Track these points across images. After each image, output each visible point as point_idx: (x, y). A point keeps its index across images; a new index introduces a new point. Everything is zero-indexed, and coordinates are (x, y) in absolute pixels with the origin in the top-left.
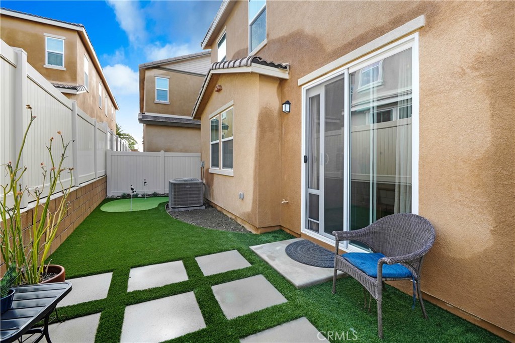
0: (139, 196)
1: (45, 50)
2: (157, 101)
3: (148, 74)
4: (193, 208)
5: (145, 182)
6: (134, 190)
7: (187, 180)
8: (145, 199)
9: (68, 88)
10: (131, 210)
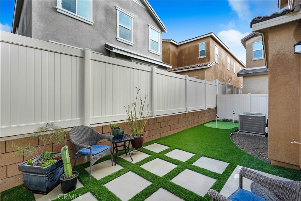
0: (232, 121)
1: (199, 51)
2: (254, 59)
3: (247, 43)
4: (254, 134)
5: (234, 113)
6: (218, 117)
7: (253, 114)
8: (234, 123)
9: (204, 66)
10: (216, 128)
